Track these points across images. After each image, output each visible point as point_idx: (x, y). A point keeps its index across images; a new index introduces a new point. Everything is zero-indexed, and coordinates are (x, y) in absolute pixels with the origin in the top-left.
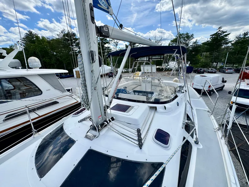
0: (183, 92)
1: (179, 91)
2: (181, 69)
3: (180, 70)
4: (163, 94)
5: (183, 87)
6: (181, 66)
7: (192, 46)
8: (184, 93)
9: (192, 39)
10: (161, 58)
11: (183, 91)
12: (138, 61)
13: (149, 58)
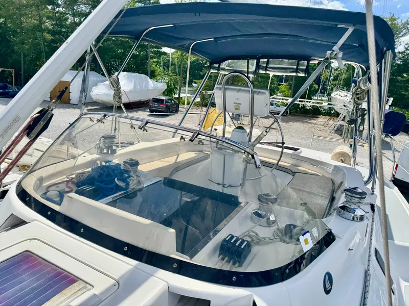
0: (362, 218)
1: (343, 208)
2: (363, 115)
3: (359, 121)
4: (272, 218)
5: (362, 195)
6: (364, 105)
7: (402, 53)
8: (365, 221)
9: (404, 35)
10: (297, 71)
11: (359, 213)
12: (218, 69)
13: (258, 67)
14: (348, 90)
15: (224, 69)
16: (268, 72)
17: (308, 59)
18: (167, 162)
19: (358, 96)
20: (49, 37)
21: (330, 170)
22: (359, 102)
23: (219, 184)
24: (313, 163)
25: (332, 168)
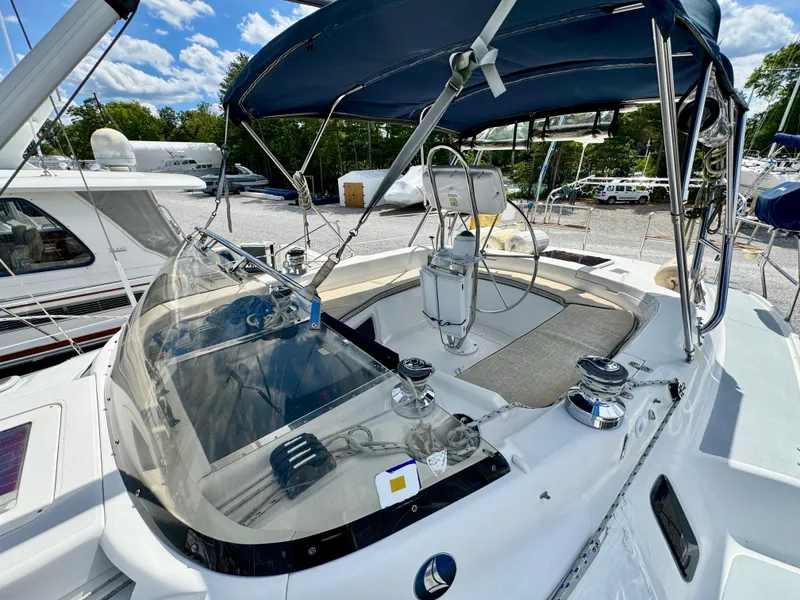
2: (719, 199)
3: (712, 211)
10: (594, 130)
12: (472, 144)
13: (532, 132)
14: (764, 155)
15: (480, 144)
16: (547, 140)
17: (615, 105)
18: (379, 283)
19: (713, 163)
20: (344, 135)
21: (638, 301)
22: (715, 173)
23: (433, 319)
24: (611, 288)
25: (642, 298)
